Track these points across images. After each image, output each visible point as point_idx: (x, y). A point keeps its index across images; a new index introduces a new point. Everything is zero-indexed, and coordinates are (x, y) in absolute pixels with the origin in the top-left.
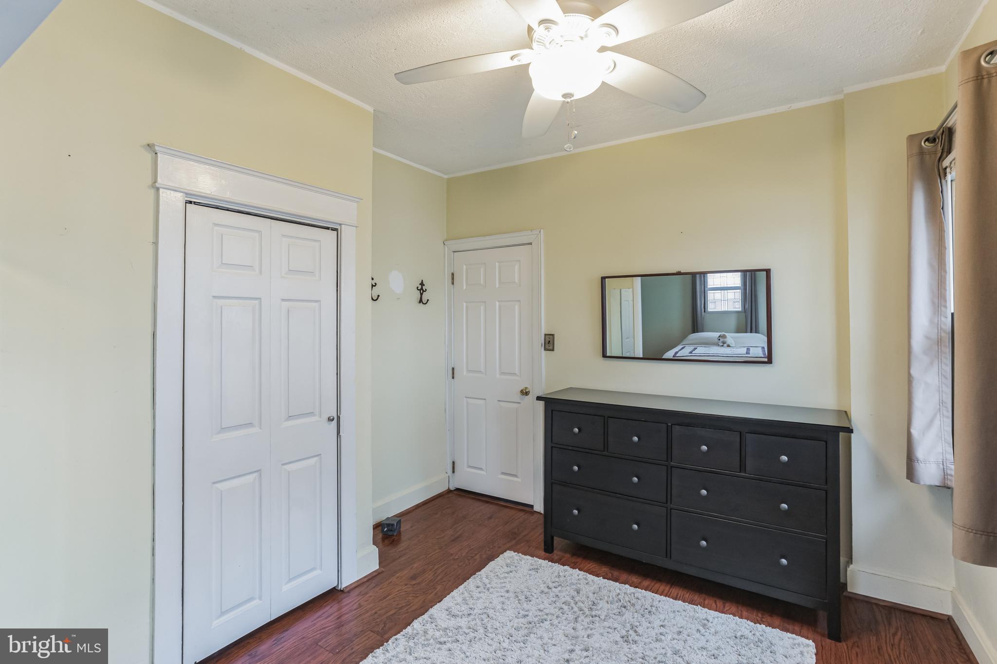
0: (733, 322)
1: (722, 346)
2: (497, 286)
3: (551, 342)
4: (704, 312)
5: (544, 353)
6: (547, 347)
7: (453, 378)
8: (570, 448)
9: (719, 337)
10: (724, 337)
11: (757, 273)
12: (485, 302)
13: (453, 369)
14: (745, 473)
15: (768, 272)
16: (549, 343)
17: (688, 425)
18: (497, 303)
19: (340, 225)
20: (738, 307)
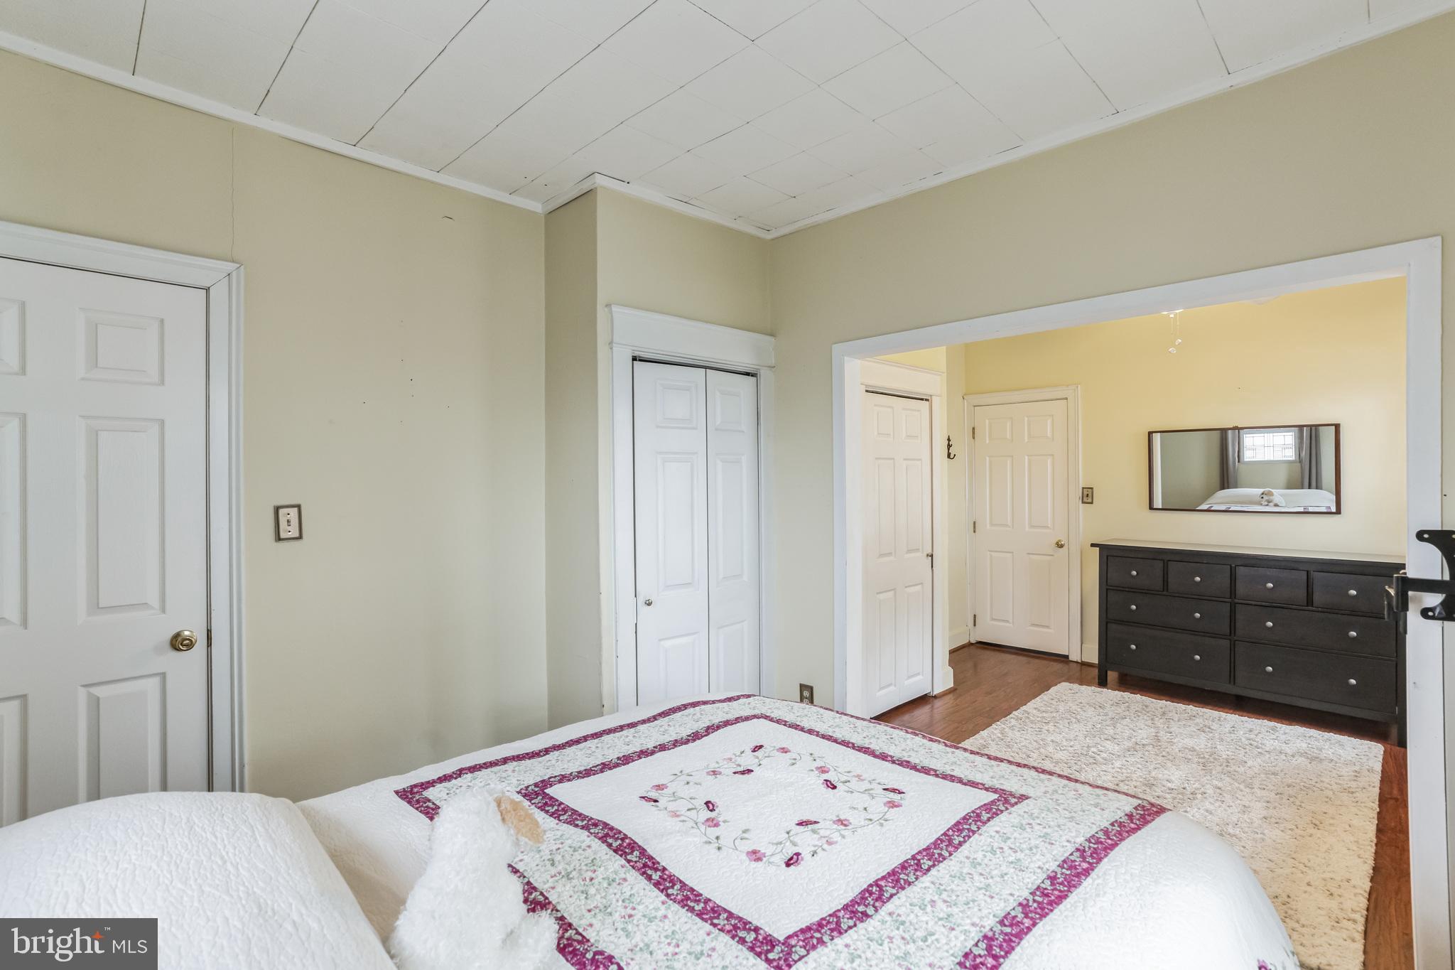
0: (1282, 475)
1: (1267, 505)
2: (1026, 441)
3: (1090, 495)
4: (1239, 462)
5: (1081, 506)
6: (1085, 500)
7: (975, 532)
8: (1127, 589)
9: (1263, 494)
10: (1270, 494)
11: (1320, 427)
12: (1012, 456)
13: (974, 523)
14: (1312, 606)
15: (1337, 427)
16: (1087, 496)
17: (1253, 566)
18: (1026, 457)
19: (931, 396)
20: (1290, 454)
